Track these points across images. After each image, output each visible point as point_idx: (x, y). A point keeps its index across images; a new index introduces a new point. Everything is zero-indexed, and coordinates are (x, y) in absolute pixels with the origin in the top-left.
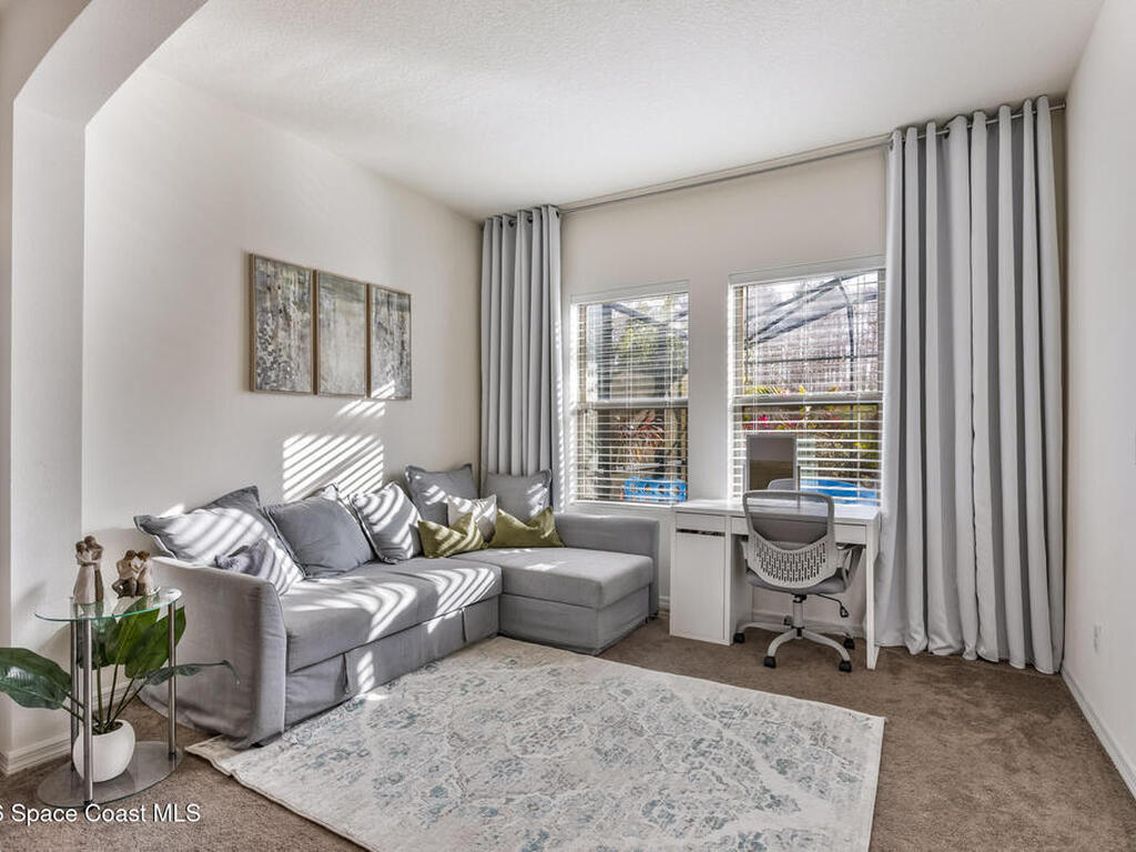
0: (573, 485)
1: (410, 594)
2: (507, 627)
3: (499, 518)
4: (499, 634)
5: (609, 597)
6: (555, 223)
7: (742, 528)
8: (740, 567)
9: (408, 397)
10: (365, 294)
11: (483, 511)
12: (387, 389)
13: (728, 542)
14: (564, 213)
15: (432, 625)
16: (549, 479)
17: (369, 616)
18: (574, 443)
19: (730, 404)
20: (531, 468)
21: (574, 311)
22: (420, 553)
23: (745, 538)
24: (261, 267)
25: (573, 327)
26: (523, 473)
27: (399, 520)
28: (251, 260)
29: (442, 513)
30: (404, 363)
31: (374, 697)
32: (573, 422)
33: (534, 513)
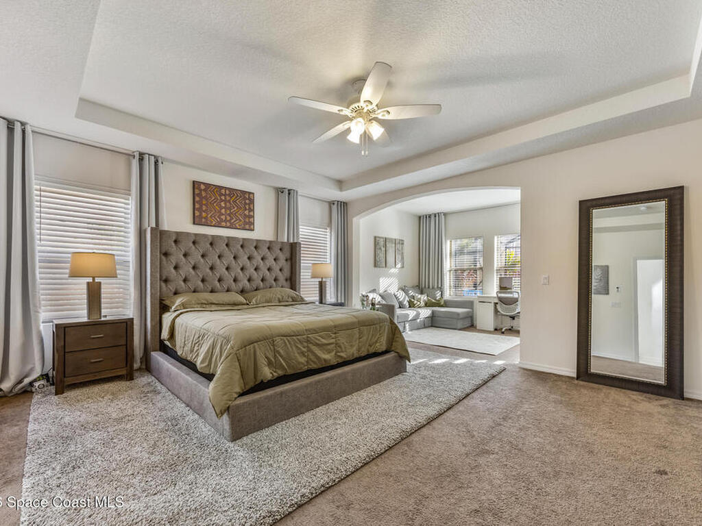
0: (448, 291)
1: (415, 313)
2: (434, 325)
3: (429, 300)
4: (432, 326)
5: (461, 316)
6: (443, 217)
7: (496, 301)
8: (496, 311)
9: (403, 267)
10: (395, 241)
11: (424, 298)
12: (399, 266)
13: (493, 304)
14: (445, 214)
15: (418, 320)
16: (441, 289)
17: (408, 315)
18: (448, 280)
19: (495, 269)
20: (436, 287)
21: (448, 242)
22: (410, 307)
23: (497, 303)
24: (378, 239)
25: (449, 246)
26: (433, 288)
27: (404, 298)
28: (375, 237)
29: (413, 297)
30: (403, 258)
31: (409, 332)
32: (448, 273)
33: (438, 298)
